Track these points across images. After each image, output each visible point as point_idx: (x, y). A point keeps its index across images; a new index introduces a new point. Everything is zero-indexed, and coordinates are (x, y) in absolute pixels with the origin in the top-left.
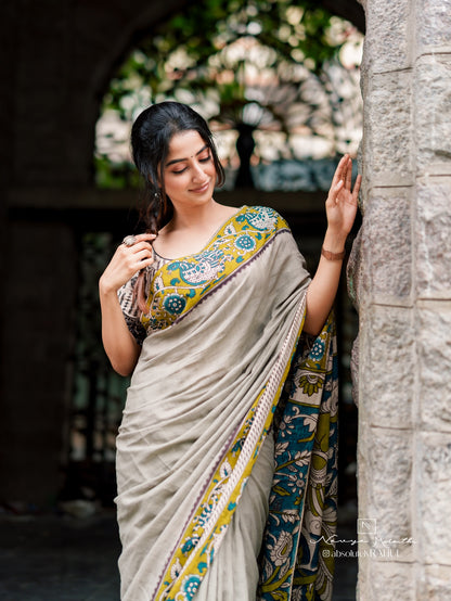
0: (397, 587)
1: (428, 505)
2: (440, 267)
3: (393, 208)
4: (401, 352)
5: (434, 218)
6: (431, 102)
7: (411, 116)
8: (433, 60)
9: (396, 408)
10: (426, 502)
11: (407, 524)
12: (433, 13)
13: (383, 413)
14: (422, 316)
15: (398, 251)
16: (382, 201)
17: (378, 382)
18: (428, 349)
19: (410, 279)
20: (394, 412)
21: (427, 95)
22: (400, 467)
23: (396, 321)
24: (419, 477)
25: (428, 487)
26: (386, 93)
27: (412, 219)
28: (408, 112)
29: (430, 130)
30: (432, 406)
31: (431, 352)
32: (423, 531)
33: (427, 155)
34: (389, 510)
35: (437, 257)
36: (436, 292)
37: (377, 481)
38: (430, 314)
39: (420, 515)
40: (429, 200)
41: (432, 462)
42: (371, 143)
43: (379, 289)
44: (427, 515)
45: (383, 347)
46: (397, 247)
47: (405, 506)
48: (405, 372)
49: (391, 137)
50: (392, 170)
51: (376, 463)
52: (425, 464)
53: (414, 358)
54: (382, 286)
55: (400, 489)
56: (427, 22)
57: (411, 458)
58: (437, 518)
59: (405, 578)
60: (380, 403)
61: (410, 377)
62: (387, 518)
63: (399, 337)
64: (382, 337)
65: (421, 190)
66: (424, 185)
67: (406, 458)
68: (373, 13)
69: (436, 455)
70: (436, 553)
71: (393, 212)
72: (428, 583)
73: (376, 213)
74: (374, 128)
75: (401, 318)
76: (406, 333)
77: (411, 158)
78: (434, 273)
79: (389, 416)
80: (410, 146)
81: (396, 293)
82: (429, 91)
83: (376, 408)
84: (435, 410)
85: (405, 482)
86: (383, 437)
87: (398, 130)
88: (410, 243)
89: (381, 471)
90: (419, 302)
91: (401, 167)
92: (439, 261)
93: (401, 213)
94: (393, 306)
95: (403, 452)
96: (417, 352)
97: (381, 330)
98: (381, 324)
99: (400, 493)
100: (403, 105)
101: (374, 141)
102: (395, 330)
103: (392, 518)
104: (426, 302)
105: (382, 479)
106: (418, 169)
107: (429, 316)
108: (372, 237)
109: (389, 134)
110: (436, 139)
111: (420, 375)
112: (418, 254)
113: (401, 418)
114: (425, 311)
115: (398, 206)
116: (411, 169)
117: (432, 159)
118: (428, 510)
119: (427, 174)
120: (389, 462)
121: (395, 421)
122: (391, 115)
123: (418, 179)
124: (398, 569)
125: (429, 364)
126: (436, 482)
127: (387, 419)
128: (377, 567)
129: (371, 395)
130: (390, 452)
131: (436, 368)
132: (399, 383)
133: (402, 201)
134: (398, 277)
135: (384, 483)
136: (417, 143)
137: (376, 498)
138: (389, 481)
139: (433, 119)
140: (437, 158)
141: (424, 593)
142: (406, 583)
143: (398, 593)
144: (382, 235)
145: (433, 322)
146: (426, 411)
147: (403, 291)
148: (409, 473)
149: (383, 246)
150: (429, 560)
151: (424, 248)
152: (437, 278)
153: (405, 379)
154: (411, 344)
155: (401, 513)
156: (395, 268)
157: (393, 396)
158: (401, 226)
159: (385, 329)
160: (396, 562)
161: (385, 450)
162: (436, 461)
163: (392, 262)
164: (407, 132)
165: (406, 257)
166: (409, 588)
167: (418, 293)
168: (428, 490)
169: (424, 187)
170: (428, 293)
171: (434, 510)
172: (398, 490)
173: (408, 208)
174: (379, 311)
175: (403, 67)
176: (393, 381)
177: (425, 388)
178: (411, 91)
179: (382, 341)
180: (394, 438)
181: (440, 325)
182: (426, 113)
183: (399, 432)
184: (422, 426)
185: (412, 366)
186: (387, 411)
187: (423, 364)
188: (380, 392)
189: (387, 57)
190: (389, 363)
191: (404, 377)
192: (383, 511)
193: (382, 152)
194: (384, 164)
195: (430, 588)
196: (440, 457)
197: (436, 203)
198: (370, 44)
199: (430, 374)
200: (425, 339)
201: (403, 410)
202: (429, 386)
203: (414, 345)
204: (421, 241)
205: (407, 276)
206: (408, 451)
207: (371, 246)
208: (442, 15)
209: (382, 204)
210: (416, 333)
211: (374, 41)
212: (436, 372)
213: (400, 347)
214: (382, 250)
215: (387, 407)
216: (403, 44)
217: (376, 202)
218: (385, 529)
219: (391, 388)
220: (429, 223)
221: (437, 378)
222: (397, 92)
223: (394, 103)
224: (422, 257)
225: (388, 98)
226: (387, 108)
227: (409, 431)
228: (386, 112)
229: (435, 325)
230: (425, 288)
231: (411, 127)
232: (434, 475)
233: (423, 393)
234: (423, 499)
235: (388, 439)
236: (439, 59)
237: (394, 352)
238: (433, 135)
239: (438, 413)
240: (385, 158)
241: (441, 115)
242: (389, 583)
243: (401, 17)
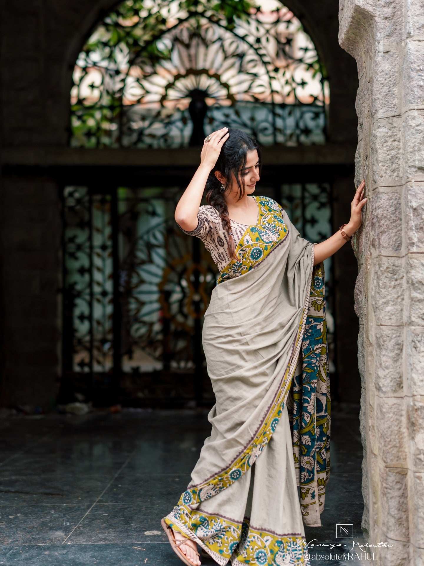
0: (396, 410)
1: (415, 365)
2: (421, 234)
3: (391, 199)
4: (397, 283)
5: (418, 206)
6: (415, 138)
7: (401, 144)
8: (416, 113)
9: (394, 314)
10: (414, 364)
11: (401, 377)
12: (416, 85)
13: (387, 318)
14: (412, 263)
15: (394, 224)
16: (384, 195)
17: (384, 300)
18: (415, 281)
19: (401, 241)
20: (393, 317)
21: (413, 134)
22: (396, 347)
23: (394, 265)
24: (410, 350)
25: (415, 356)
26: (386, 130)
27: (403, 207)
28: (399, 141)
29: (415, 155)
30: (417, 312)
31: (417, 283)
32: (412, 379)
33: (413, 169)
34: (391, 370)
35: (419, 229)
36: (419, 249)
37: (384, 355)
38: (415, 261)
39: (410, 371)
40: (414, 196)
41: (417, 342)
42: (377, 160)
43: (383, 247)
44: (414, 370)
45: (386, 280)
46: (394, 222)
47: (400, 368)
48: (399, 294)
49: (389, 157)
50: (390, 176)
51: (383, 345)
52: (413, 343)
53: (405, 285)
54: (386, 245)
55: (397, 359)
56: (412, 90)
57: (403, 341)
58: (420, 372)
59: (399, 405)
60: (386, 312)
61: (402, 297)
62: (390, 374)
63: (395, 275)
64: (386, 274)
65: (410, 190)
66: (412, 187)
67: (400, 342)
68: (377, 80)
69: (419, 339)
70: (419, 390)
71: (391, 201)
72: (415, 405)
73: (381, 202)
74: (379, 151)
75: (396, 264)
76: (399, 272)
77: (401, 169)
78: (418, 238)
79: (390, 319)
80: (400, 162)
81: (393, 249)
82: (414, 132)
83: (383, 315)
84: (419, 314)
85: (399, 355)
86: (387, 331)
87: (393, 153)
88: (401, 220)
89: (386, 350)
90: (410, 254)
91: (395, 174)
92: (421, 231)
93: (396, 202)
94: (392, 257)
95: (398, 338)
96: (408, 282)
97: (385, 271)
98: (385, 268)
99: (396, 361)
100: (396, 137)
101: (380, 159)
102: (393, 270)
103: (392, 375)
104: (414, 254)
105: (387, 354)
106: (408, 178)
107: (415, 262)
108: (379, 216)
109: (388, 155)
110: (418, 160)
111: (410, 295)
112: (409, 227)
113: (397, 320)
114: (413, 260)
115: (394, 198)
116: (401, 175)
117: (416, 172)
118: (416, 368)
119: (413, 181)
120: (390, 344)
121: (394, 322)
122: (389, 143)
123: (408, 183)
124: (395, 401)
125: (416, 289)
126: (419, 353)
127: (389, 321)
128: (384, 401)
129: (380, 308)
130: (392, 339)
131: (419, 291)
132: (396, 301)
133: (396, 195)
134: (394, 239)
135: (387, 356)
136: (406, 162)
137: (383, 365)
138: (390, 355)
139: (417, 149)
140: (419, 171)
141: (412, 411)
142: (400, 408)
143: (396, 413)
144: (385, 215)
145: (417, 265)
146: (414, 315)
147: (398, 248)
148: (401, 350)
149: (386, 221)
150: (415, 393)
151: (412, 223)
152: (420, 241)
153: (400, 298)
154: (402, 278)
155: (398, 371)
156: (393, 235)
157: (392, 308)
158: (395, 210)
159: (387, 270)
160: (395, 397)
161: (388, 338)
162: (419, 342)
163: (391, 231)
164: (398, 154)
165: (399, 228)
166: (402, 410)
167: (409, 250)
168: (414, 357)
169: (411, 188)
170: (415, 249)
171: (418, 367)
172: (395, 359)
173: (399, 199)
174: (384, 259)
175: (396, 114)
176: (393, 300)
177: (413, 302)
178: (401, 129)
179: (386, 277)
180: (393, 331)
181: (421, 267)
182: (412, 145)
183: (396, 327)
184: (411, 323)
185: (404, 290)
186: (389, 316)
187: (412, 290)
188: (385, 306)
189: (386, 108)
190: (390, 289)
191: (399, 297)
192: (387, 371)
193: (384, 166)
194: (386, 173)
195: (416, 407)
196: (422, 340)
197: (419, 198)
198: (375, 100)
199: (415, 294)
200: (413, 275)
201: (398, 315)
202: (415, 301)
203: (405, 278)
204: (411, 220)
205: (399, 239)
206: (401, 338)
207: (379, 222)
208: (421, 86)
209: (384, 197)
210: (408, 272)
211: (378, 98)
212: (419, 293)
213: (396, 280)
214: (385, 224)
215: (389, 314)
216: (396, 101)
217: (381, 196)
218: (388, 380)
219: (391, 303)
220: (415, 209)
221: (420, 296)
222: (392, 129)
223: (391, 136)
224: (411, 229)
225: (387, 133)
226: (387, 139)
227: (401, 327)
228: (386, 141)
229: (418, 267)
230: (413, 246)
231: (401, 151)
232: (418, 349)
233: (411, 306)
234: (411, 362)
235: (390, 332)
236: (419, 113)
237: (393, 283)
238: (417, 158)
239: (420, 316)
240: (386, 169)
241: (421, 146)
242: (391, 408)
243: (394, 84)
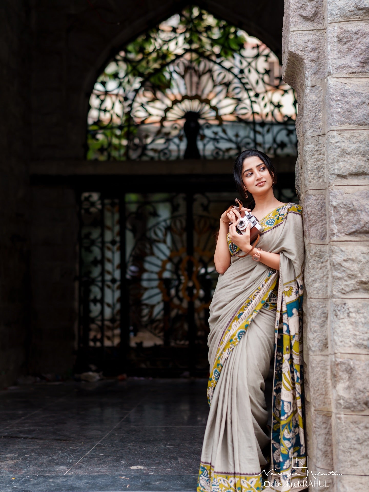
0: (322, 365)
1: (336, 329)
2: (340, 227)
3: (318, 200)
4: (323, 265)
5: (337, 205)
6: (334, 152)
7: (325, 156)
8: (335, 133)
9: (321, 290)
10: (335, 328)
11: (326, 339)
12: (335, 112)
13: (315, 292)
14: (333, 249)
15: (320, 219)
16: (313, 196)
17: (313, 278)
18: (335, 263)
19: (326, 232)
20: (320, 292)
21: (333, 149)
22: (323, 315)
23: (320, 251)
24: (332, 318)
25: (335, 322)
26: (313, 146)
27: (327, 205)
28: (324, 155)
29: (335, 165)
30: (337, 287)
31: (337, 264)
32: (334, 340)
33: (334, 176)
34: (318, 333)
35: (339, 222)
36: (339, 238)
37: (313, 322)
38: (336, 247)
39: (332, 333)
40: (335, 197)
41: (337, 311)
42: (307, 169)
43: (312, 237)
44: (335, 333)
45: (315, 263)
46: (320, 217)
47: (325, 332)
48: (325, 274)
49: (316, 167)
50: (317, 182)
51: (312, 314)
52: (335, 312)
53: (329, 267)
54: (314, 235)
55: (323, 325)
56: (332, 116)
57: (328, 311)
58: (340, 334)
59: (325, 361)
60: (314, 288)
61: (327, 276)
62: (318, 337)
63: (321, 258)
64: (314, 258)
65: (331, 192)
66: (332, 190)
67: (325, 311)
68: (306, 108)
69: (339, 308)
70: (339, 349)
71: (318, 201)
72: (336, 361)
73: (310, 202)
74: (308, 162)
75: (322, 250)
76: (325, 256)
77: (325, 176)
78: (337, 229)
79: (318, 293)
80: (325, 171)
81: (320, 238)
82: (334, 147)
83: (312, 290)
85: (325, 321)
86: (315, 303)
87: (319, 163)
88: (326, 215)
89: (315, 317)
90: (331, 242)
91: (321, 180)
92: (340, 224)
93: (322, 202)
94: (319, 244)
95: (324, 308)
96: (330, 264)
97: (313, 255)
98: (313, 253)
99: (323, 326)
100: (321, 151)
101: (309, 168)
102: (320, 255)
103: (320, 337)
104: (334, 242)
105: (315, 321)
106: (330, 183)
107: (336, 248)
108: (309, 213)
109: (315, 165)
110: (337, 169)
111: (332, 274)
112: (330, 221)
113: (323, 294)
114: (334, 247)
115: (320, 198)
116: (325, 181)
117: (336, 178)
118: (336, 332)
119: (334, 185)
120: (318, 313)
121: (320, 295)
122: (316, 156)
123: (330, 187)
124: (322, 358)
125: (336, 269)
126: (339, 319)
127: (317, 295)
128: (313, 358)
129: (310, 285)
130: (319, 309)
131: (339, 271)
132: (322, 279)
133: (322, 196)
134: (321, 231)
135: (316, 322)
136: (328, 171)
137: (312, 329)
138: (318, 321)
139: (336, 160)
140: (338, 178)
141: (334, 365)
142: (326, 363)
143: (322, 367)
144: (313, 212)
145: (337, 251)
146: (335, 290)
147: (323, 237)
148: (327, 318)
149: (314, 217)
150: (336, 352)
151: (333, 218)
152: (339, 231)
153: (325, 277)
154: (327, 261)
155: (324, 334)
156: (320, 227)
157: (319, 285)
158: (321, 208)
159: (315, 255)
160: (322, 355)
161: (316, 309)
162: (339, 311)
163: (318, 224)
164: (323, 164)
165: (324, 222)
166: (327, 365)
167: (331, 239)
168: (335, 323)
169: (332, 191)
170: (335, 238)
171: (338, 331)
172: (322, 325)
173: (324, 199)
174: (313, 246)
175: (321, 134)
176: (319, 278)
177: (334, 280)
178: (325, 145)
179: (314, 260)
180: (320, 303)
181: (340, 252)
182: (332, 158)
183: (322, 300)
184: (333, 296)
185: (328, 271)
186: (317, 291)
187: (333, 270)
188: (314, 283)
189: (313, 129)
190: (317, 270)
191: (324, 276)
192: (315, 334)
193: (312, 174)
194: (313, 179)
195: (337, 363)
196: (341, 309)
197: (338, 198)
198: (305, 123)
199: (336, 274)
200: (334, 259)
201: (324, 290)
202: (336, 279)
203: (329, 261)
204: (332, 215)
205: (325, 230)
206: (326, 308)
207: (309, 217)
208: (339, 113)
209: (313, 198)
210: (330, 256)
211: (307, 122)
212: (339, 273)
213: (322, 263)
214: (314, 219)
215: (317, 289)
216: (321, 124)
217: (310, 197)
218: (317, 342)
219: (318, 281)
220: (335, 207)
221: (339, 275)
222: (318, 145)
223: (317, 151)
224: (332, 223)
225: (314, 148)
226: (314, 153)
227: (326, 300)
228: (314, 155)
229: (338, 253)
230: (334, 236)
231: (325, 162)
232: (338, 316)
233: (333, 282)
234: (333, 327)
235: (317, 303)
236: (338, 133)
237: (320, 265)
238: (336, 167)
239: (340, 290)
240: (314, 176)
241: (339, 158)
242: (318, 364)
243: (319, 111)
